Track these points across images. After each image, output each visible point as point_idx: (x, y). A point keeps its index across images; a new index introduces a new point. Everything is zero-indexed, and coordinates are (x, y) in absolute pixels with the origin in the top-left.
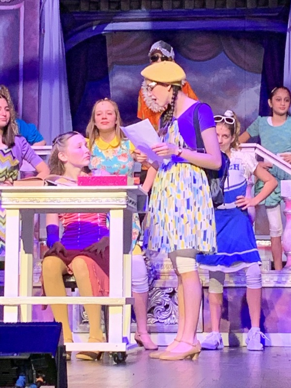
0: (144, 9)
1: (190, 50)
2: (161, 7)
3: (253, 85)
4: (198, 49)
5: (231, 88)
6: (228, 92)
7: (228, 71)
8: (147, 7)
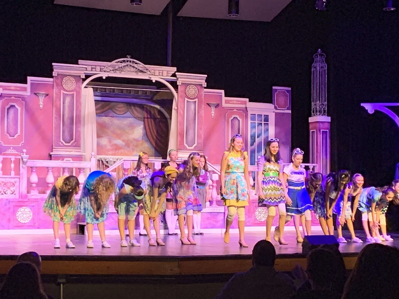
0: (99, 91)
1: (116, 110)
2: (105, 91)
3: (140, 126)
4: (119, 109)
5: (132, 126)
6: (131, 128)
7: (131, 119)
8: (100, 90)
